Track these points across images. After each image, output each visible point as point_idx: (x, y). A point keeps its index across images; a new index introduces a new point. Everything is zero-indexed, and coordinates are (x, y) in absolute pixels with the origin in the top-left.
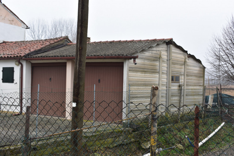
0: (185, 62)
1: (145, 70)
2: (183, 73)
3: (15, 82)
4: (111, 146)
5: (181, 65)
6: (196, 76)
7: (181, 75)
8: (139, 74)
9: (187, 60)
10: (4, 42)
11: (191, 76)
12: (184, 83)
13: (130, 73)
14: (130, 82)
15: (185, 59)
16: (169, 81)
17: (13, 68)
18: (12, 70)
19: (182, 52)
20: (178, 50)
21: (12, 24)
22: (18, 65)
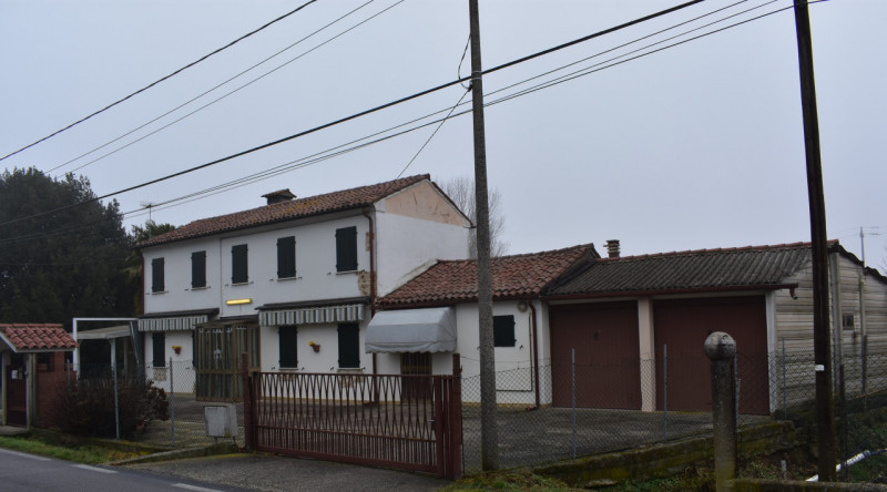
0: (861, 284)
1: (800, 308)
2: (858, 309)
3: (518, 344)
4: (766, 453)
5: (854, 291)
6: (881, 313)
7: (856, 312)
8: (790, 316)
9: (863, 281)
10: (440, 262)
11: (873, 312)
12: (862, 329)
13: (778, 316)
14: (780, 333)
15: (860, 279)
16: (839, 327)
17: (511, 318)
18: (509, 321)
19: (852, 265)
20: (847, 261)
21: (447, 222)
22: (524, 311)
